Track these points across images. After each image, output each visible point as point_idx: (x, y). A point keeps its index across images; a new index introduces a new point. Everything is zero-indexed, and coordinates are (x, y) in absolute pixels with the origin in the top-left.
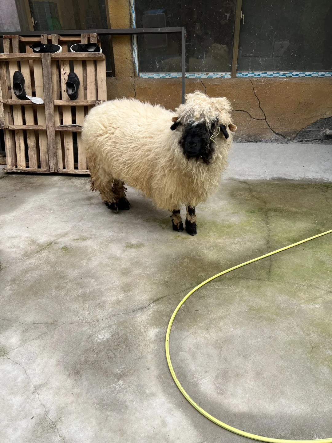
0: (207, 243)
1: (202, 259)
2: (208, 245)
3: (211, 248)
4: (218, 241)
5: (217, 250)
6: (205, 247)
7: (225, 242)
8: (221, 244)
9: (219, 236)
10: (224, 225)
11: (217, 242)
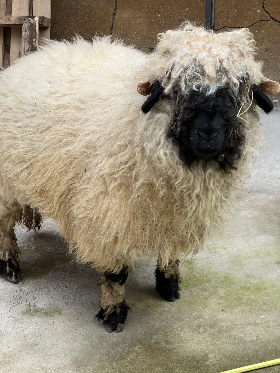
0: (195, 319)
1: (172, 350)
2: (196, 322)
3: (201, 329)
4: (221, 316)
5: (212, 334)
6: (188, 325)
7: (236, 319)
8: (226, 322)
9: (228, 307)
10: (248, 285)
11: (218, 317)
